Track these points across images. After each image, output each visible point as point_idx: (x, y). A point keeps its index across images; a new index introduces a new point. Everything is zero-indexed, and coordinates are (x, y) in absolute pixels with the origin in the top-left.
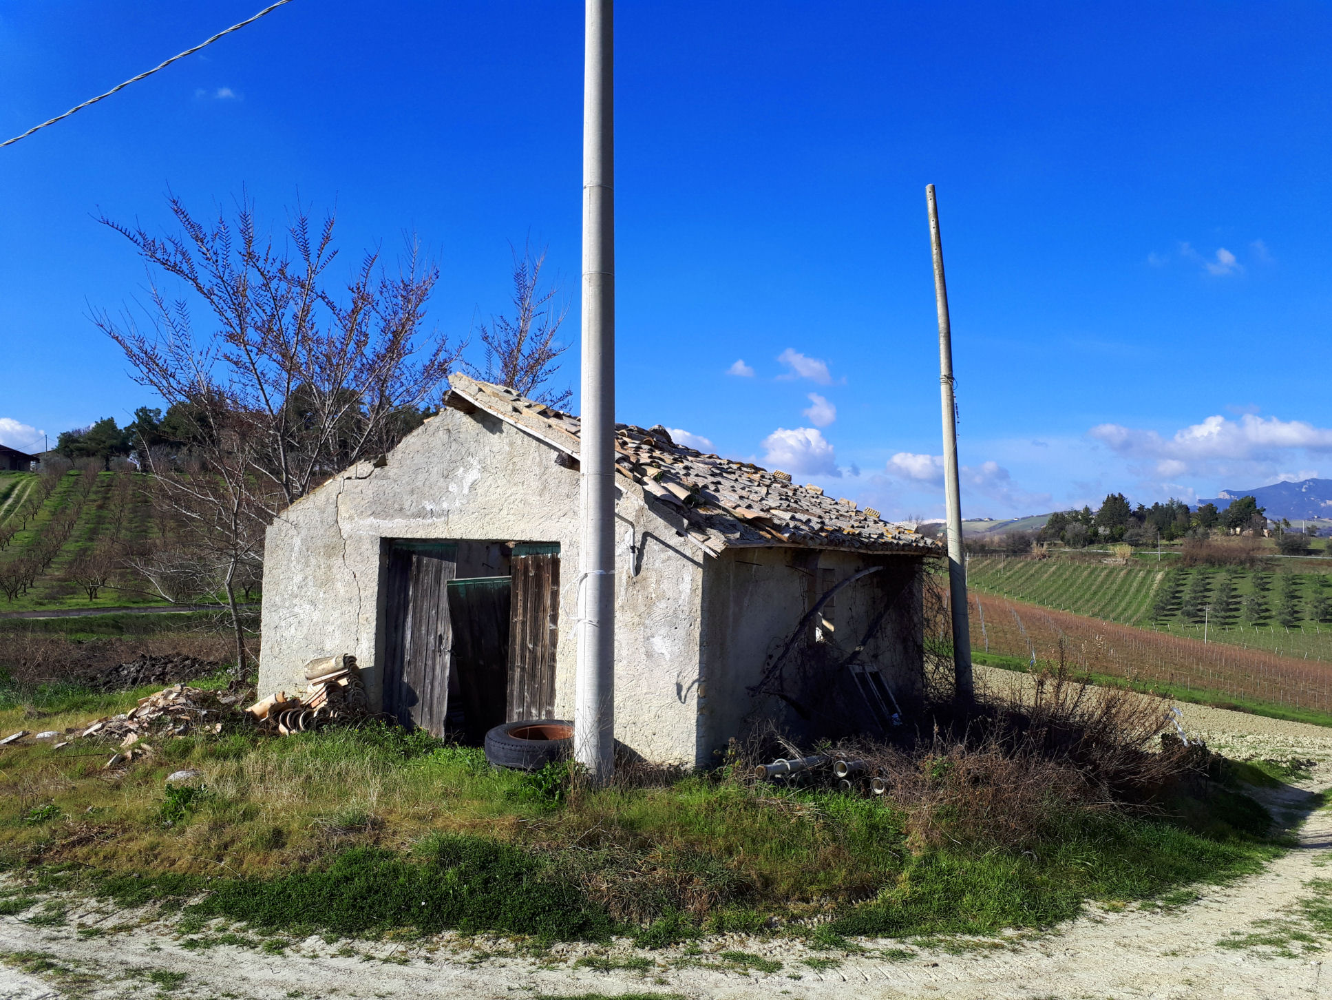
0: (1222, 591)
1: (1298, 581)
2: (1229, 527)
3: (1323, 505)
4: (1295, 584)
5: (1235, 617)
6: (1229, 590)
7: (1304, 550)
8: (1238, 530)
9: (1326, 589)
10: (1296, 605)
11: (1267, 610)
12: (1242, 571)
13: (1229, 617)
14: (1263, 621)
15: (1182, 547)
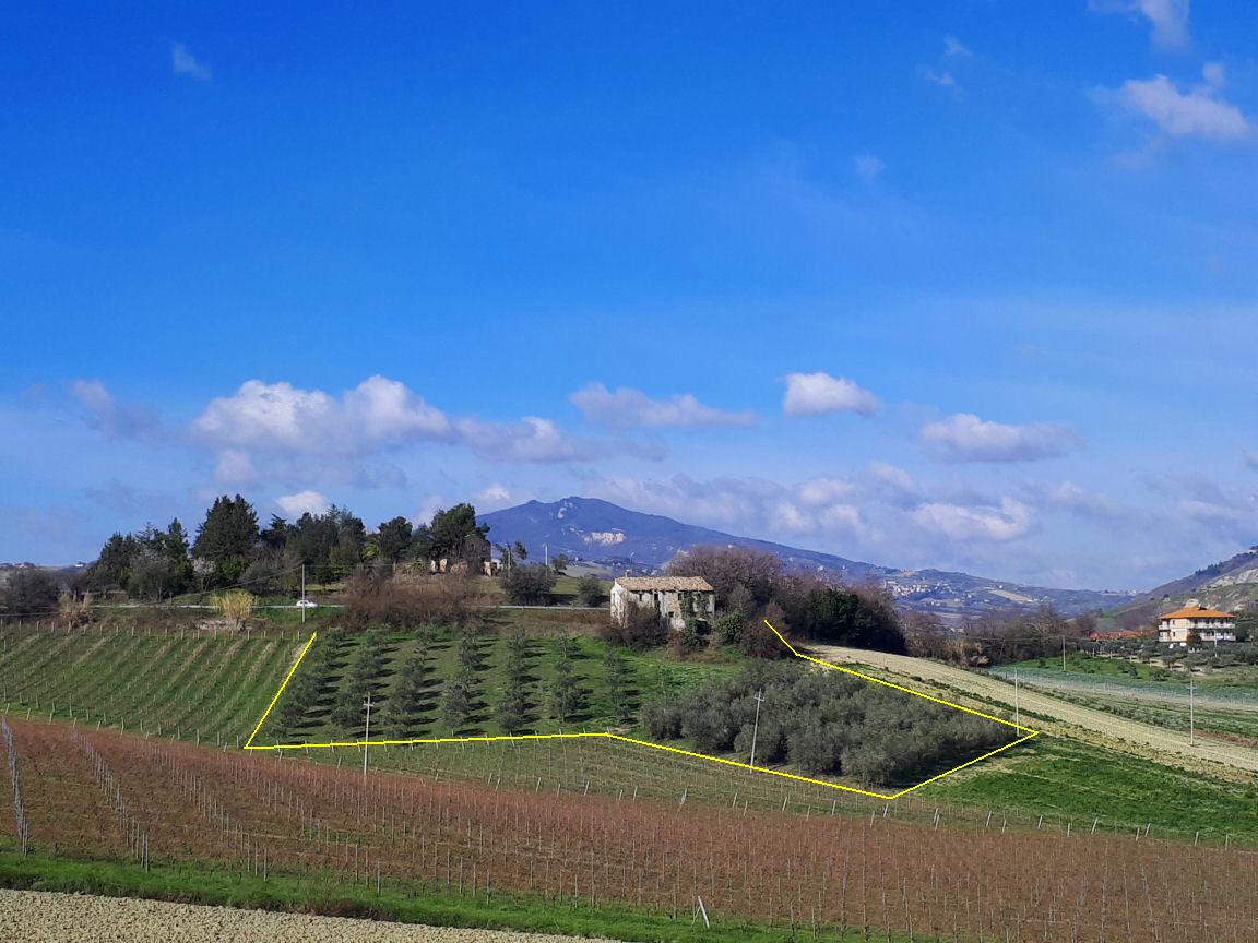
0: (407, 673)
1: (534, 650)
2: (428, 557)
3: (587, 539)
4: (528, 655)
5: (428, 721)
6: (422, 673)
7: (545, 595)
8: (443, 562)
9: (576, 663)
10: (527, 694)
11: (482, 705)
12: (446, 636)
13: (415, 722)
14: (472, 726)
15: (346, 595)
